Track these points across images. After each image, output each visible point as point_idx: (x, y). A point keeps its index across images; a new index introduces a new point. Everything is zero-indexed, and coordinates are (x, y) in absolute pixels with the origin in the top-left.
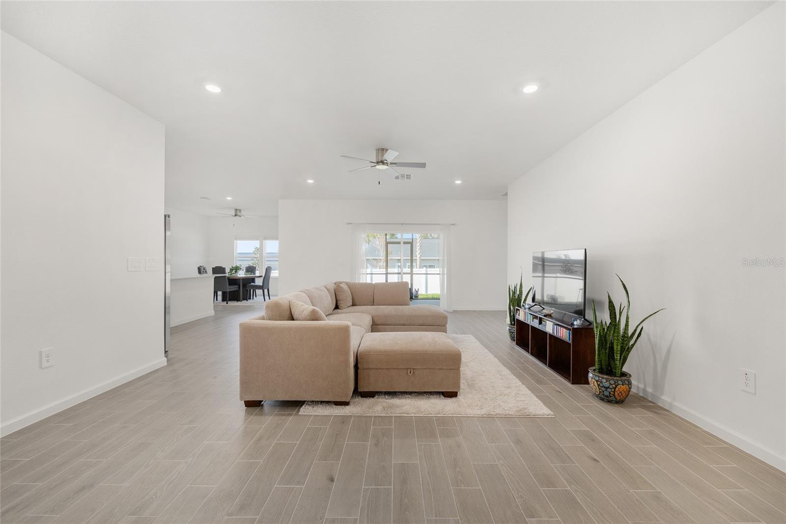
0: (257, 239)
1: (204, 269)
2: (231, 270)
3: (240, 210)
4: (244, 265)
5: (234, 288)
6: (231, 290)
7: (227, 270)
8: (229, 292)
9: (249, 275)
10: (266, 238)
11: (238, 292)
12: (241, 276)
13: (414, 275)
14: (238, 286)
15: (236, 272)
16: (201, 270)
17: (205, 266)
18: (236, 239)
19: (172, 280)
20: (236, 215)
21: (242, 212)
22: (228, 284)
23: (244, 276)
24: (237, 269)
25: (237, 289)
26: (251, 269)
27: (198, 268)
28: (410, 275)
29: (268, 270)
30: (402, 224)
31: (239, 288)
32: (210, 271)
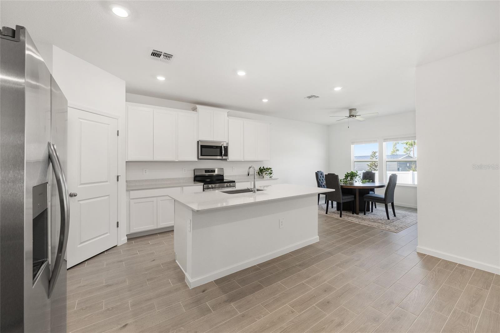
0: (376, 141)
1: (321, 174)
2: (347, 176)
3: (355, 109)
5: (349, 198)
6: (346, 201)
7: (341, 178)
8: (343, 203)
9: (368, 185)
10: (385, 140)
11: (354, 202)
12: (358, 185)
14: (353, 196)
15: (352, 179)
17: (322, 171)
18: (353, 143)
20: (350, 116)
21: (358, 112)
22: (341, 193)
24: (352, 175)
25: (353, 199)
26: (369, 176)
27: (316, 173)
29: (392, 179)
31: (355, 198)
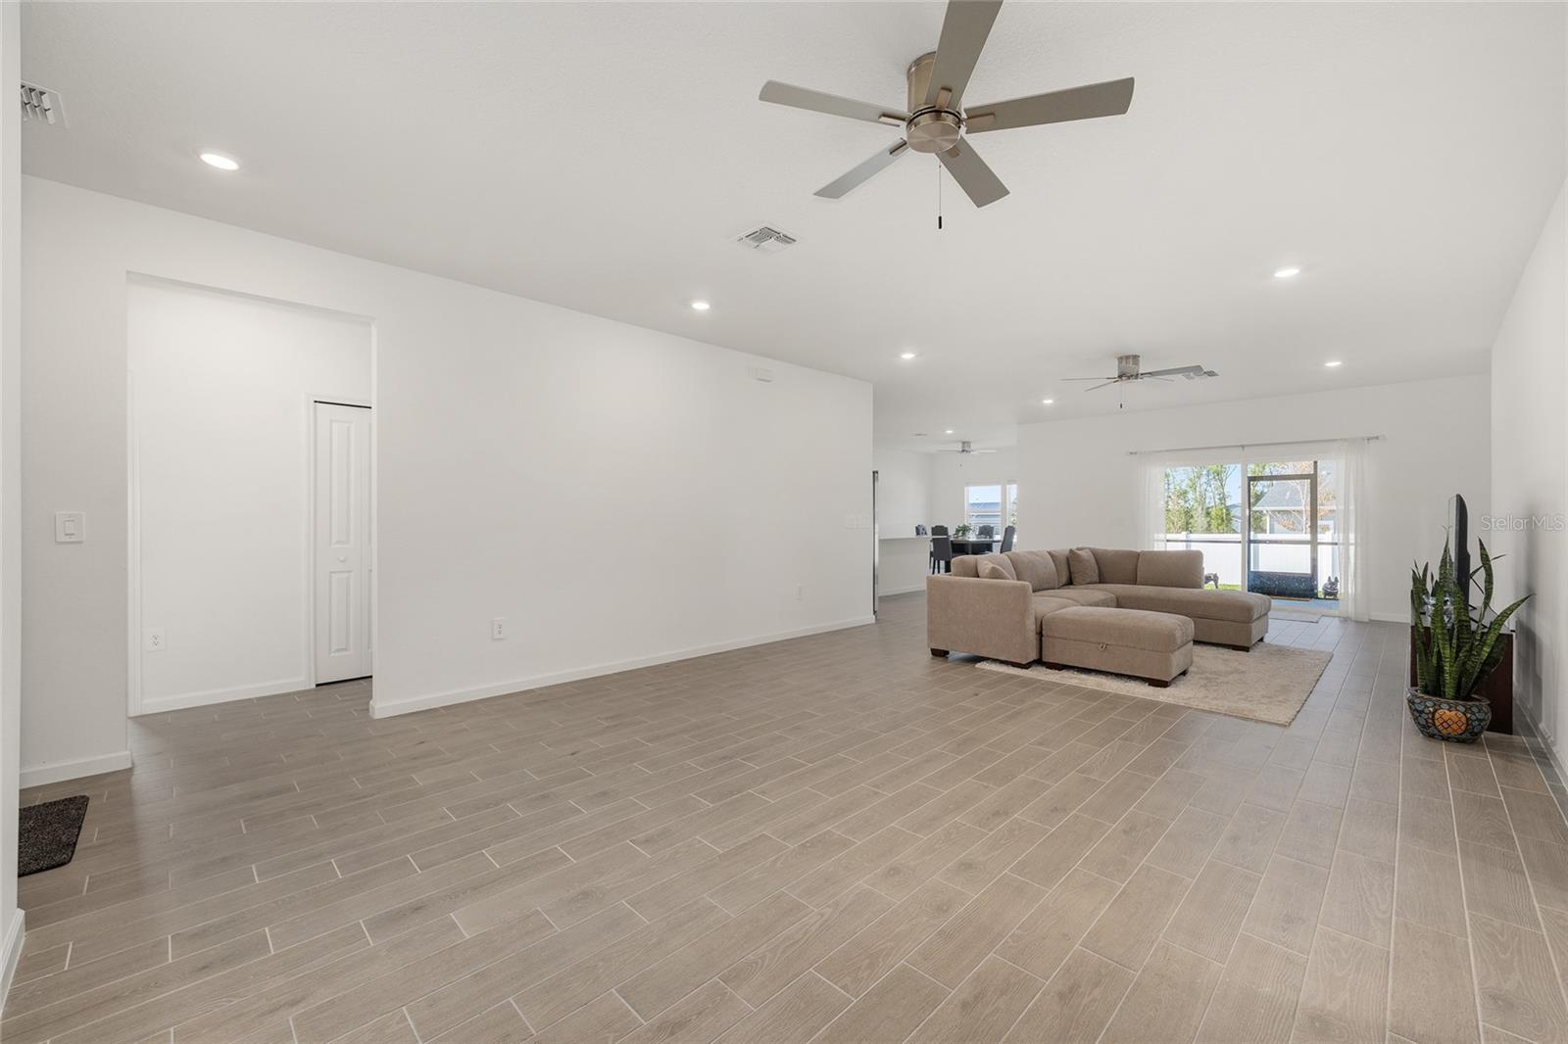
0: (998, 483)
1: (922, 528)
2: (958, 531)
3: (969, 443)
4: (975, 524)
7: (951, 532)
9: (984, 539)
10: (1010, 481)
12: (971, 540)
13: (1319, 547)
15: (964, 534)
16: (919, 531)
17: (923, 524)
18: (968, 484)
19: (880, 540)
20: (963, 451)
21: (973, 446)
22: (951, 550)
23: (975, 539)
24: (964, 530)
26: (985, 531)
27: (915, 526)
28: (1309, 546)
29: (1009, 531)
30: (1243, 446)
32: (929, 532)
